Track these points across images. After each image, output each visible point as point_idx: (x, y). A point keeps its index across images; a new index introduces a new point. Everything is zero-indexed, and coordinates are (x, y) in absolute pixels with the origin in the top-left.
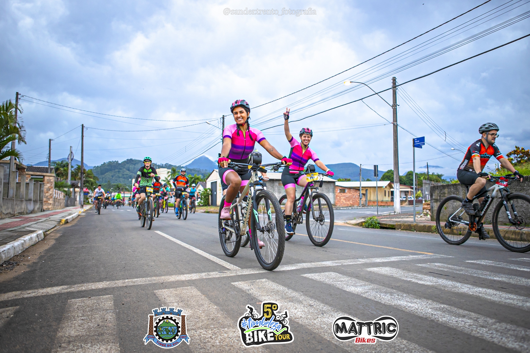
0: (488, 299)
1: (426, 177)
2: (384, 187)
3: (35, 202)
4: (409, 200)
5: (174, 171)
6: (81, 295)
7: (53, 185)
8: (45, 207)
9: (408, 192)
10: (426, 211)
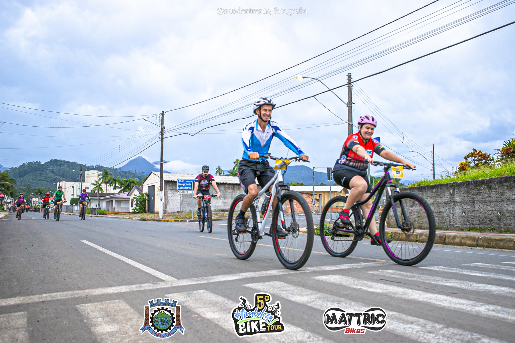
0: (438, 305)
2: (339, 192)
5: (106, 174)
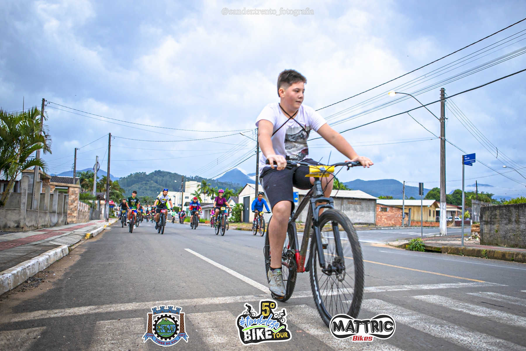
1: (475, 196)
2: (429, 206)
3: (59, 214)
4: (455, 221)
5: (204, 185)
6: (110, 316)
7: (78, 197)
8: (69, 220)
9: (454, 212)
10: (475, 234)
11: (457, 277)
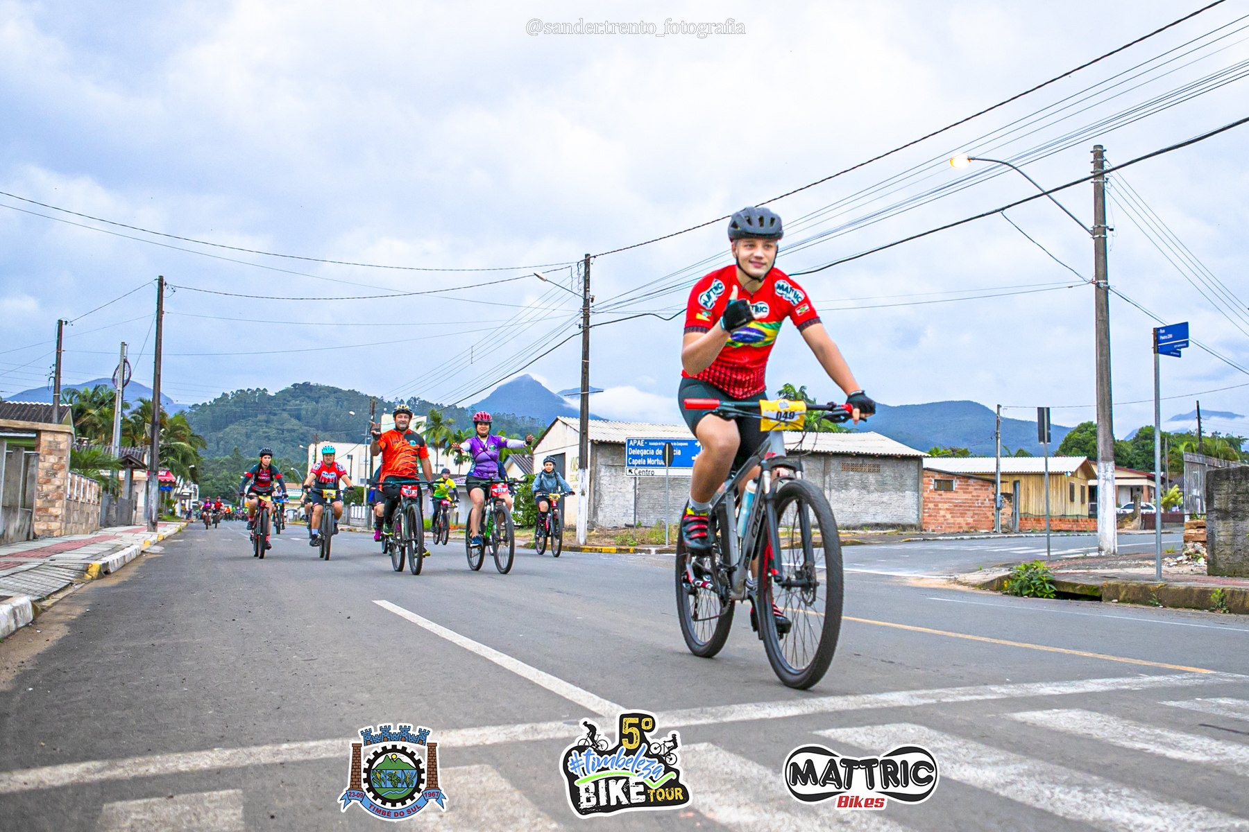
1: (1195, 445)
2: (1069, 474)
4: (1142, 514)
5: (435, 422)
6: (145, 788)
7: (66, 460)
8: (39, 527)
9: (1139, 488)
10: (1194, 547)
11: (1139, 662)
